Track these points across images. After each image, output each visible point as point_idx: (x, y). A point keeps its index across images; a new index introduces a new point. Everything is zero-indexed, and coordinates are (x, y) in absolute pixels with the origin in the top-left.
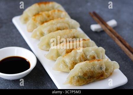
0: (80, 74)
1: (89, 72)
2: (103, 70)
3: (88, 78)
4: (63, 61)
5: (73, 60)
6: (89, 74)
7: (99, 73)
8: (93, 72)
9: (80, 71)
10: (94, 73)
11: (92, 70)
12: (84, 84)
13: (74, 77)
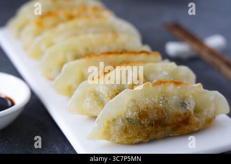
0: (130, 114)
1: (154, 109)
2: (188, 108)
3: (151, 125)
4: (92, 92)
5: (116, 88)
6: (154, 116)
7: (179, 115)
8: (162, 111)
9: (130, 105)
10: (166, 114)
11: (161, 105)
12: (140, 140)
13: (114, 120)
